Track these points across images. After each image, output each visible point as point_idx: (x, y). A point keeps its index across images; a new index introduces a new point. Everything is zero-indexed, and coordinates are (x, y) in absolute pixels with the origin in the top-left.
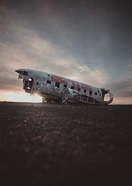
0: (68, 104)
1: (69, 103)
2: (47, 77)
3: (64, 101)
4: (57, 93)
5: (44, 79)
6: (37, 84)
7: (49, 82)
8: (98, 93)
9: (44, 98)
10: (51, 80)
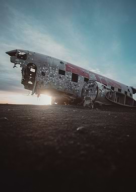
0: (95, 108)
1: (97, 106)
2: (58, 64)
3: (87, 103)
4: (74, 91)
5: (54, 67)
6: (43, 74)
7: (62, 72)
8: (128, 92)
9: (55, 98)
10: (65, 69)
